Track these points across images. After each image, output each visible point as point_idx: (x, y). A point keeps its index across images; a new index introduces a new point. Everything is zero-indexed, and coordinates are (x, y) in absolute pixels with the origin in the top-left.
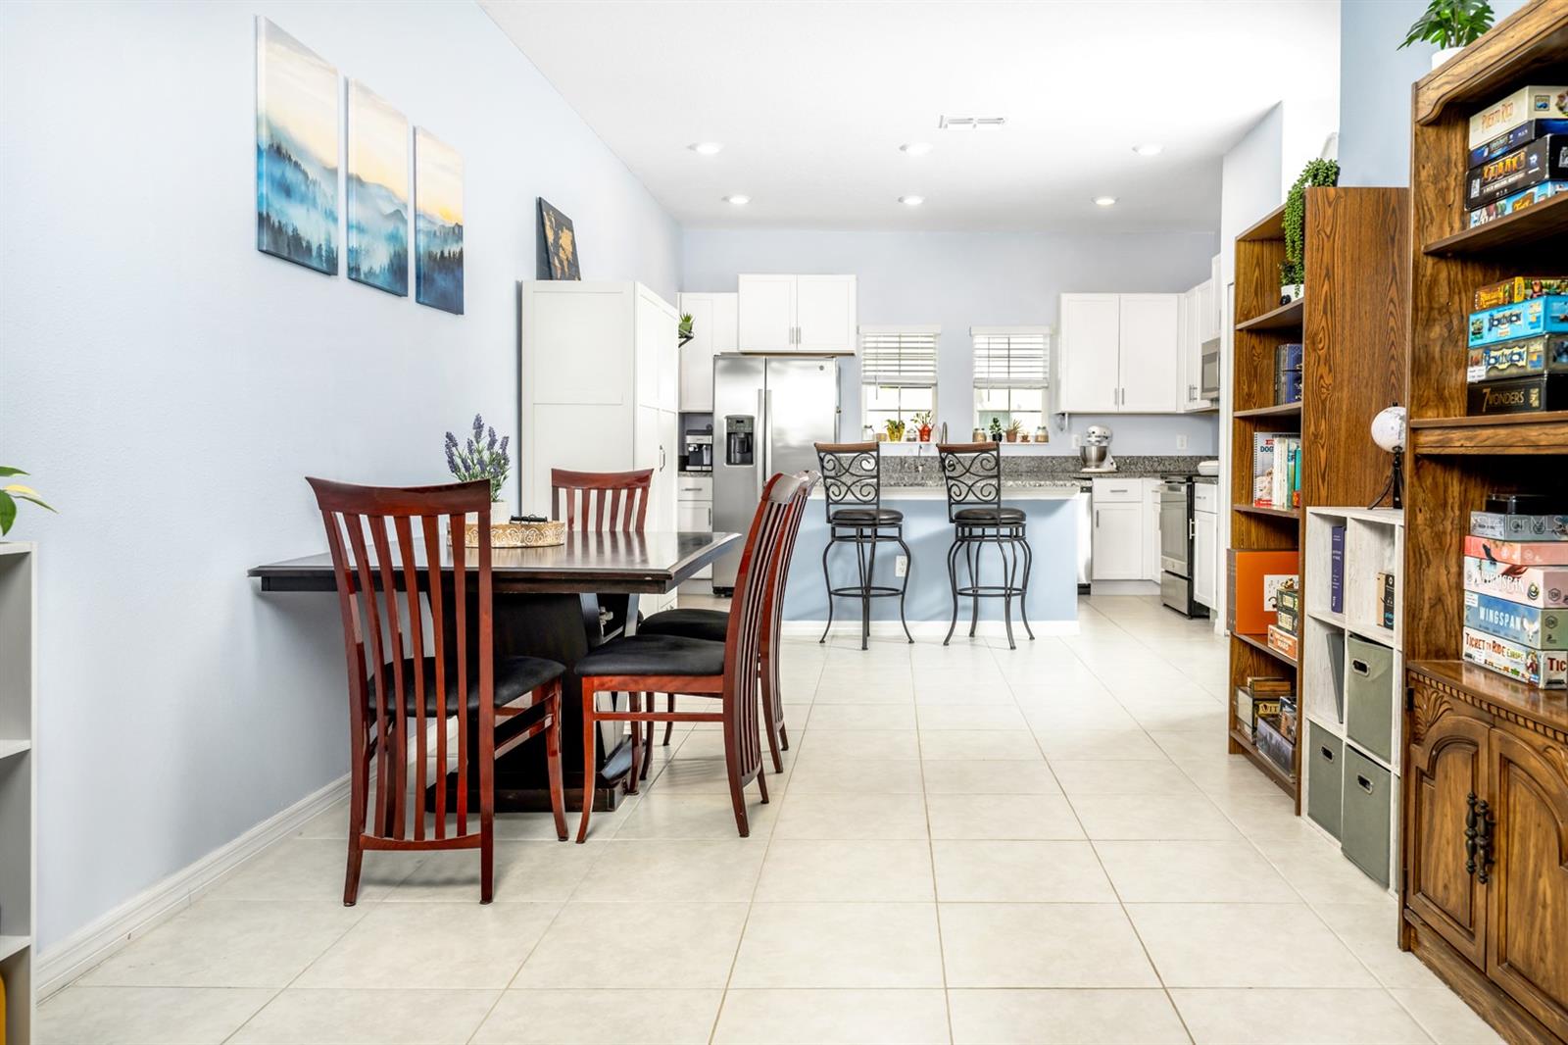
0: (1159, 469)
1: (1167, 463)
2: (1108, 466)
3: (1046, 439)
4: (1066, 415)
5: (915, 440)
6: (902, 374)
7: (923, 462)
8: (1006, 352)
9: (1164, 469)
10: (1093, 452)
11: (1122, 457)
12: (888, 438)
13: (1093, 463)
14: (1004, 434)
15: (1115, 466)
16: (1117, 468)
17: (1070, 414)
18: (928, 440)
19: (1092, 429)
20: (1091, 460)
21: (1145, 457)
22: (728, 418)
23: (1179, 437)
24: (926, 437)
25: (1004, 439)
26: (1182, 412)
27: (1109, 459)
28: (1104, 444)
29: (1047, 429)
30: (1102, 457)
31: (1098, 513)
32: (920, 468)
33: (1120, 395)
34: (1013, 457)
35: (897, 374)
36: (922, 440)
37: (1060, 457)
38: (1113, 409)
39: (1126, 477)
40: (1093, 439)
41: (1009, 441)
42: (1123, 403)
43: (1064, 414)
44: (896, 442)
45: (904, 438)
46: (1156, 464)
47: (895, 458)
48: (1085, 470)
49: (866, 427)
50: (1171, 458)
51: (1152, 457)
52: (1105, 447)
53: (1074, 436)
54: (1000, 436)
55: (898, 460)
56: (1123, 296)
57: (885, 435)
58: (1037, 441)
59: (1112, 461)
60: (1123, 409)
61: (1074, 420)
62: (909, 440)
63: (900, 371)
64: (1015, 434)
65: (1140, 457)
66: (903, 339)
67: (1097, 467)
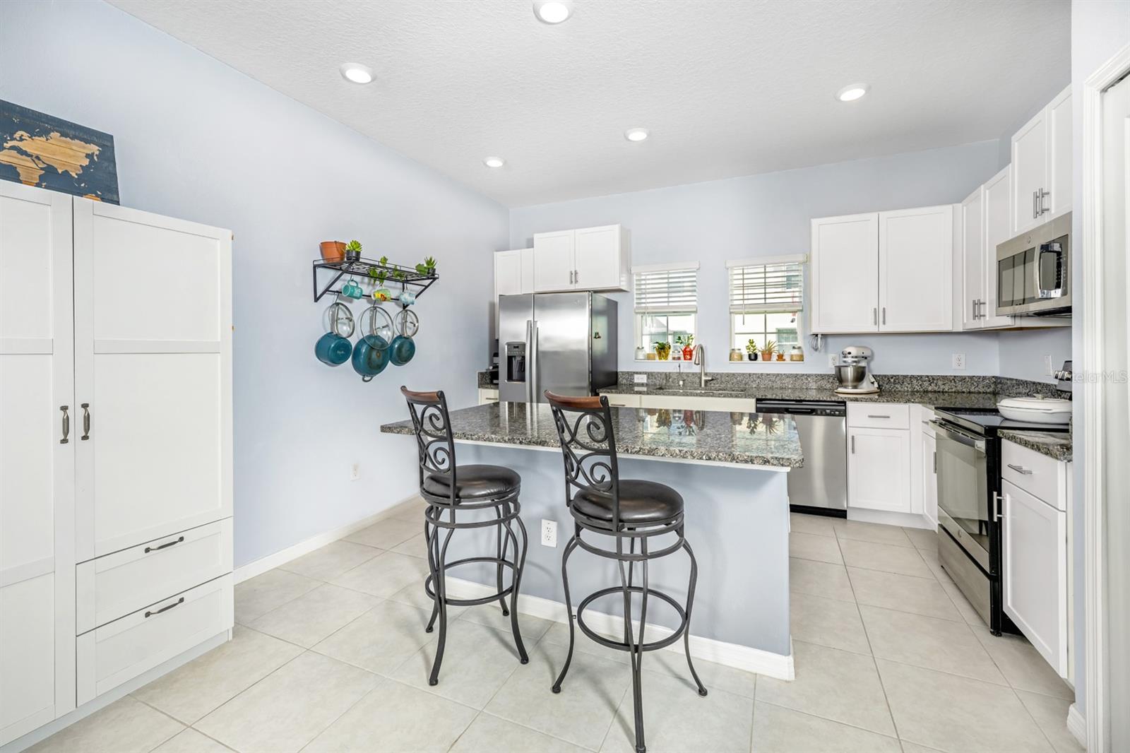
0: (930, 389)
1: (940, 383)
2: (866, 386)
3: (801, 358)
4: (819, 336)
5: (679, 358)
6: (671, 304)
7: (685, 378)
8: (763, 280)
9: (936, 389)
10: (850, 373)
11: (885, 376)
12: (657, 358)
13: (850, 384)
14: (759, 354)
15: (876, 385)
16: (880, 387)
17: (825, 336)
18: (690, 359)
19: (848, 350)
20: (847, 381)
21: (912, 377)
22: (509, 344)
23: (954, 357)
24: (688, 357)
25: (760, 358)
26: (961, 330)
27: (869, 377)
28: (863, 364)
29: (804, 349)
30: (860, 376)
31: (853, 437)
32: (681, 383)
33: (880, 315)
34: (768, 375)
35: (666, 304)
36: (685, 359)
37: (817, 376)
38: (874, 329)
39: (888, 401)
40: (849, 360)
41: (764, 360)
42: (884, 323)
43: (817, 335)
44: (664, 361)
45: (670, 357)
46: (926, 384)
47: (661, 374)
48: (840, 390)
49: (638, 348)
50: (944, 378)
51: (921, 377)
52: (864, 367)
53: (831, 356)
54: (756, 356)
55: (663, 376)
56: (884, 215)
57: (654, 354)
58: (792, 360)
59: (873, 380)
60: (883, 329)
61: (830, 340)
62: (674, 358)
63: (668, 302)
64: (770, 354)
65: (905, 377)
66: (670, 276)
67: (855, 387)
